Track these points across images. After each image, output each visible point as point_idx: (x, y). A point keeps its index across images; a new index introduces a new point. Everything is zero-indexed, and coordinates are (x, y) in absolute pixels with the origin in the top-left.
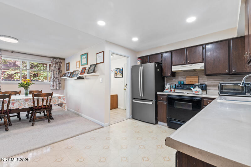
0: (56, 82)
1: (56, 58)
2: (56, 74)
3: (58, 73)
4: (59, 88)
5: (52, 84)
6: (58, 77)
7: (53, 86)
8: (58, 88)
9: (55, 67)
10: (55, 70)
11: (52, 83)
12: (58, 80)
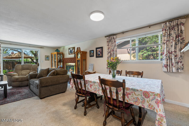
0: (172, 59)
1: (171, 20)
2: (172, 46)
3: (176, 44)
4: (178, 69)
5: (164, 64)
6: (175, 52)
7: (166, 66)
8: (174, 70)
9: (170, 35)
10: (169, 41)
11: (164, 62)
12: (176, 56)
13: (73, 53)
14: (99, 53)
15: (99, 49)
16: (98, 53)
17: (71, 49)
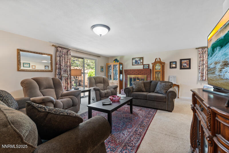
13: (139, 64)
14: (185, 65)
15: (185, 61)
16: (183, 65)
17: (137, 59)
